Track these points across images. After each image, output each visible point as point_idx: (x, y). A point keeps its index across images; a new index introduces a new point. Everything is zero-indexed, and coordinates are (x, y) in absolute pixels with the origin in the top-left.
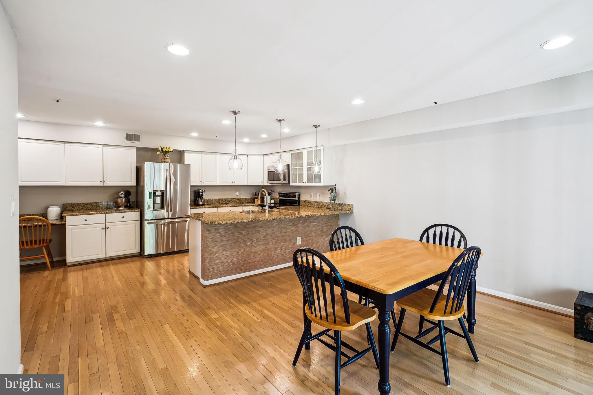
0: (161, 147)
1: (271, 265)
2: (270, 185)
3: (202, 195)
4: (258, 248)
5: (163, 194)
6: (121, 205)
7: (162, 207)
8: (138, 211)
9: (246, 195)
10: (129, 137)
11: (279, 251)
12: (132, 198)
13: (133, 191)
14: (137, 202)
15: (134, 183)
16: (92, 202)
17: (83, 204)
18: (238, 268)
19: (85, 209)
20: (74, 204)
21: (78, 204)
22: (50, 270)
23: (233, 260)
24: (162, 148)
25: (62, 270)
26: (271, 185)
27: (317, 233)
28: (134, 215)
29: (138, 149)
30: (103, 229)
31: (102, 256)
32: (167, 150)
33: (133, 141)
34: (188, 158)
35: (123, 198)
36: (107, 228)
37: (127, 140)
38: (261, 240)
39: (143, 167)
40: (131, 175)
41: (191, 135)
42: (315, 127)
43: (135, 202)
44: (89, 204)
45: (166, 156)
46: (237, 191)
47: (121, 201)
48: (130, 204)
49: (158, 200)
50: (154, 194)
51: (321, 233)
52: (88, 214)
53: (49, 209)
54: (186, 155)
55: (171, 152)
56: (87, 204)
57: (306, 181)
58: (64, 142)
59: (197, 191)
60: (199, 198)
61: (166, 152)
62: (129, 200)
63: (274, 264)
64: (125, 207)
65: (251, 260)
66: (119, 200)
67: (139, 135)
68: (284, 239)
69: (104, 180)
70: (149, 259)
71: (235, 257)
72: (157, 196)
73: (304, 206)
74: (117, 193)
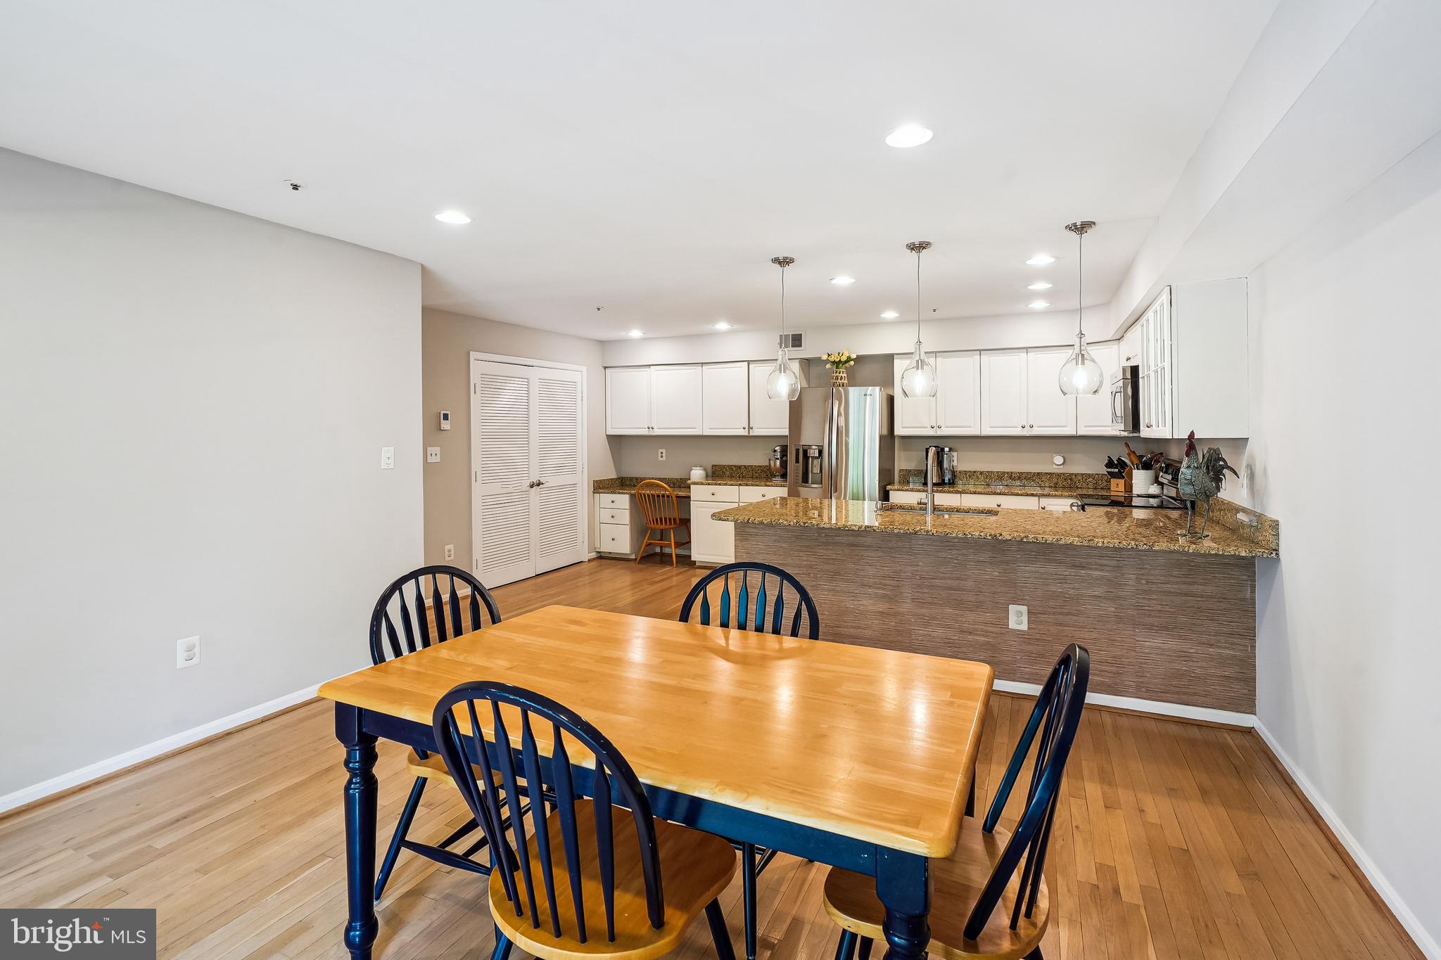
4: (865, 602)
5: (820, 452)
6: (776, 472)
17: (735, 466)
21: (728, 466)
27: (1112, 609)
29: (805, 363)
32: (838, 359)
33: (792, 348)
34: (902, 370)
35: (778, 459)
41: (882, 316)
46: (1060, 453)
47: (775, 465)
49: (816, 466)
50: (805, 452)
52: (716, 485)
53: (692, 472)
54: (897, 363)
56: (739, 467)
61: (837, 364)
62: (786, 463)
65: (845, 630)
67: (801, 334)
69: (750, 426)
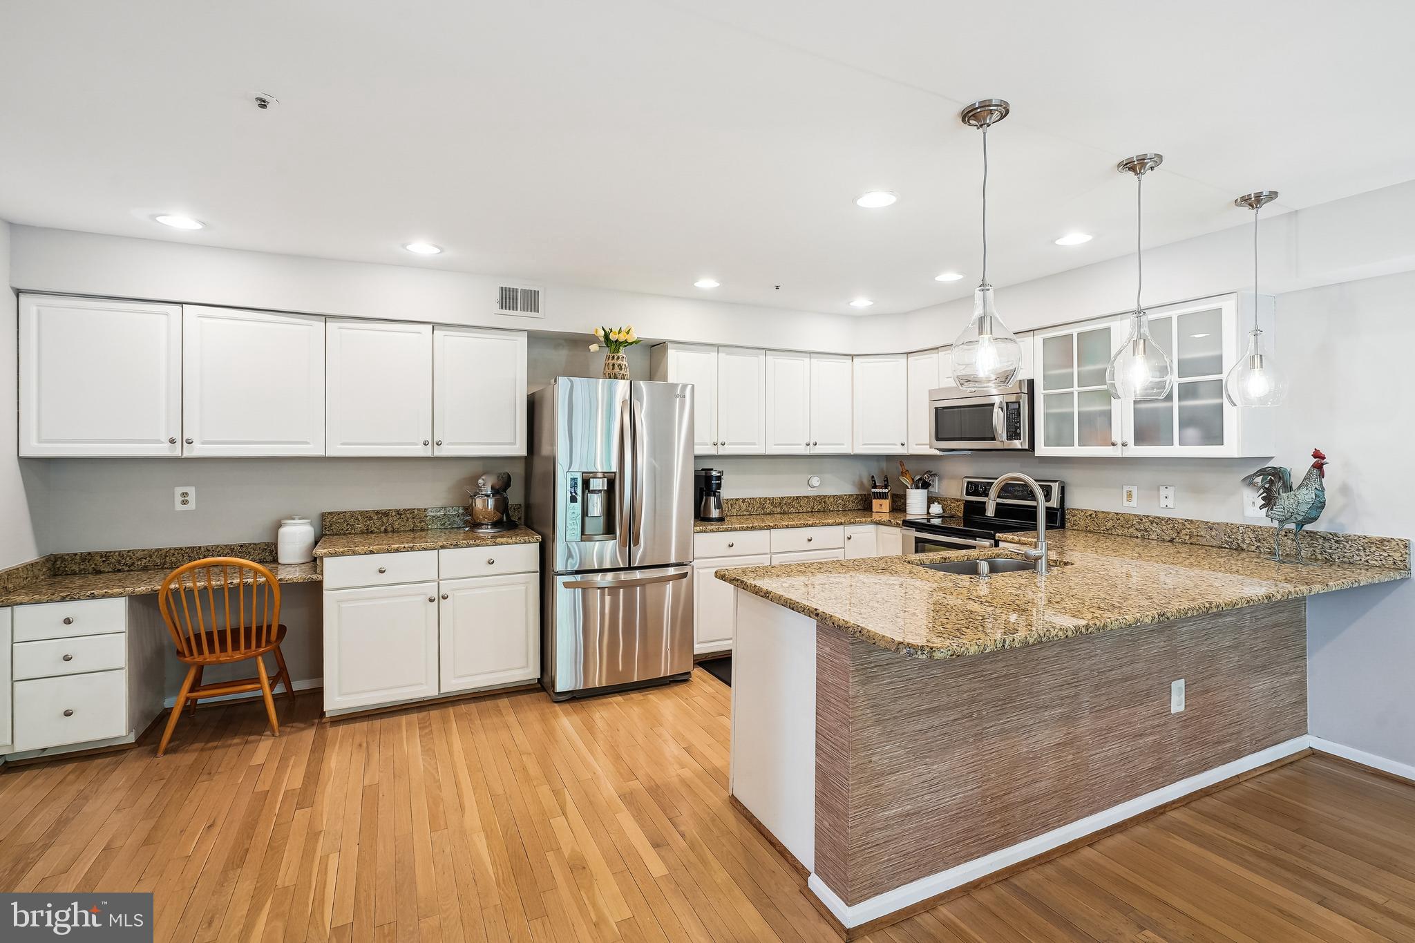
0: (603, 329)
1: (1087, 809)
2: (938, 453)
3: (719, 486)
4: (1040, 737)
5: (611, 483)
6: (484, 518)
7: (609, 529)
8: (535, 540)
9: (840, 486)
10: (508, 299)
11: (1114, 749)
12: (515, 496)
13: (517, 472)
14: (528, 506)
15: (520, 449)
16: (401, 507)
18: (971, 834)
19: (383, 529)
20: (352, 514)
21: (361, 513)
22: (277, 734)
23: (952, 798)
24: (608, 330)
25: (309, 735)
26: (942, 453)
27: (1237, 658)
28: (522, 553)
29: (535, 338)
30: (431, 600)
31: (429, 691)
32: (622, 338)
33: (519, 312)
34: (678, 366)
35: (489, 496)
36: (444, 598)
37: (501, 307)
38: (1052, 700)
39: (548, 395)
40: (513, 422)
41: (696, 285)
42: (1251, 205)
43: (523, 509)
44: (394, 514)
45: (618, 358)
46: (814, 473)
47: (484, 507)
48: (508, 516)
49: (596, 505)
50: (586, 483)
51: (1247, 657)
52: (389, 551)
53: (282, 531)
54: (672, 353)
55: (631, 344)
57: (1130, 439)
58: (324, 318)
59: (703, 473)
60: (708, 495)
61: (617, 344)
62: (505, 500)
63: (1095, 806)
64: (496, 524)
65: (1017, 794)
66: (479, 503)
67: (539, 292)
68: (1130, 693)
69: (436, 440)
70: (567, 706)
71: (959, 786)
72: (594, 492)
73: (1087, 531)
74: (473, 480)
